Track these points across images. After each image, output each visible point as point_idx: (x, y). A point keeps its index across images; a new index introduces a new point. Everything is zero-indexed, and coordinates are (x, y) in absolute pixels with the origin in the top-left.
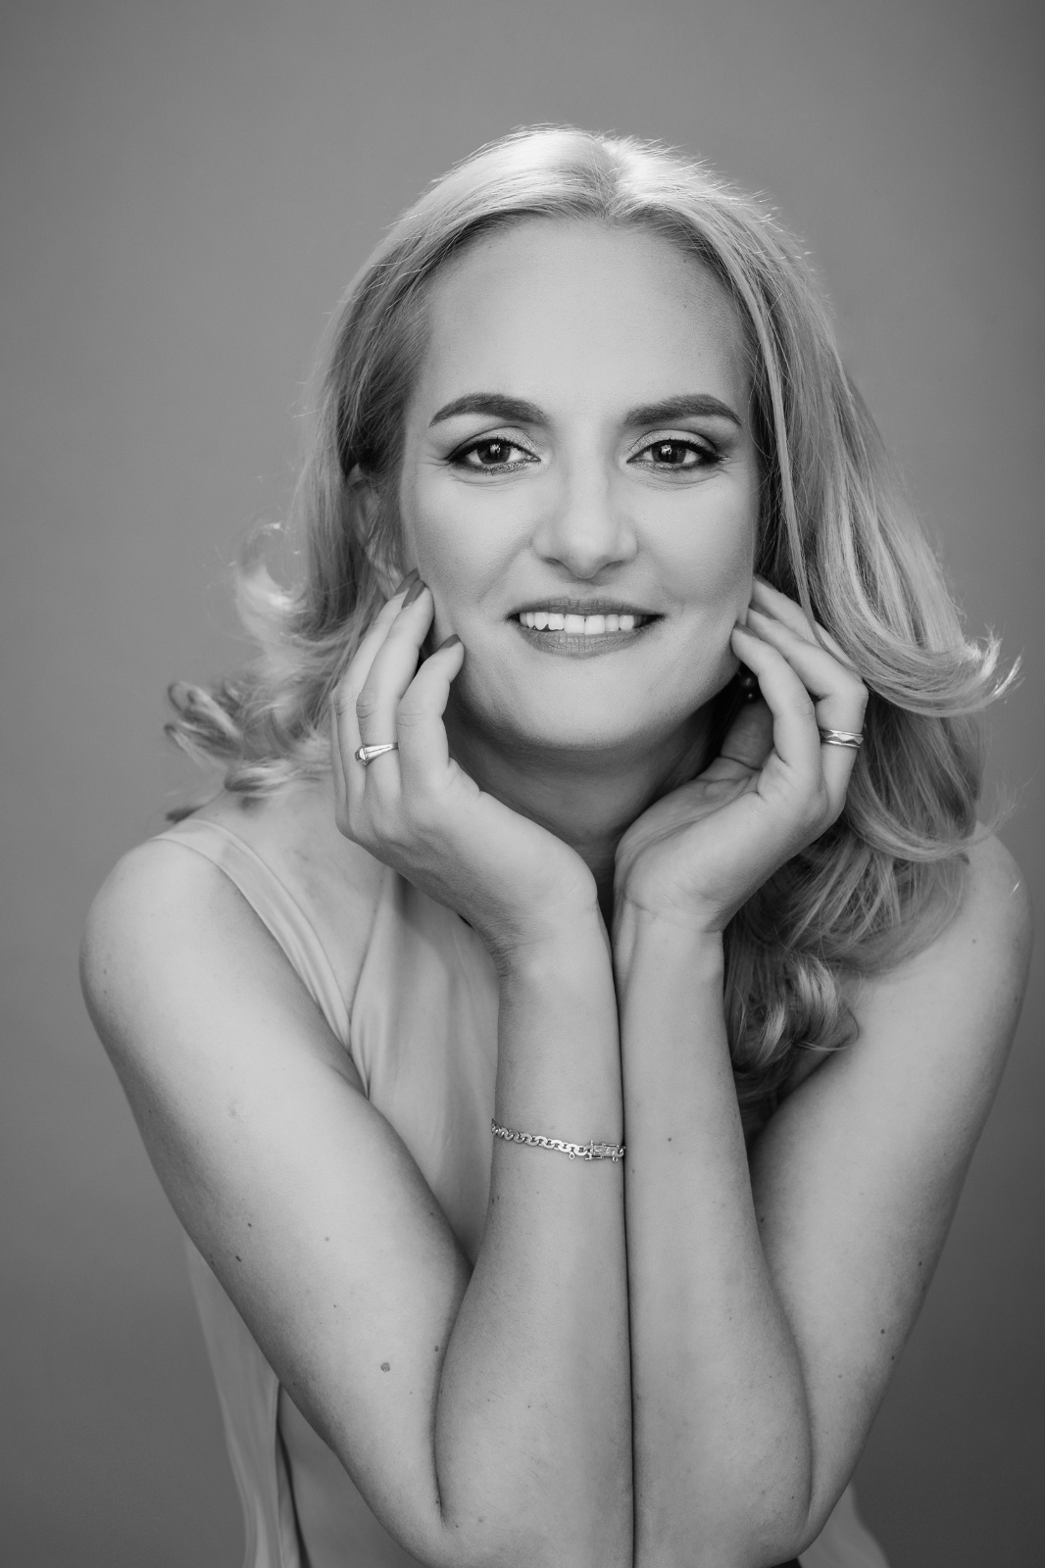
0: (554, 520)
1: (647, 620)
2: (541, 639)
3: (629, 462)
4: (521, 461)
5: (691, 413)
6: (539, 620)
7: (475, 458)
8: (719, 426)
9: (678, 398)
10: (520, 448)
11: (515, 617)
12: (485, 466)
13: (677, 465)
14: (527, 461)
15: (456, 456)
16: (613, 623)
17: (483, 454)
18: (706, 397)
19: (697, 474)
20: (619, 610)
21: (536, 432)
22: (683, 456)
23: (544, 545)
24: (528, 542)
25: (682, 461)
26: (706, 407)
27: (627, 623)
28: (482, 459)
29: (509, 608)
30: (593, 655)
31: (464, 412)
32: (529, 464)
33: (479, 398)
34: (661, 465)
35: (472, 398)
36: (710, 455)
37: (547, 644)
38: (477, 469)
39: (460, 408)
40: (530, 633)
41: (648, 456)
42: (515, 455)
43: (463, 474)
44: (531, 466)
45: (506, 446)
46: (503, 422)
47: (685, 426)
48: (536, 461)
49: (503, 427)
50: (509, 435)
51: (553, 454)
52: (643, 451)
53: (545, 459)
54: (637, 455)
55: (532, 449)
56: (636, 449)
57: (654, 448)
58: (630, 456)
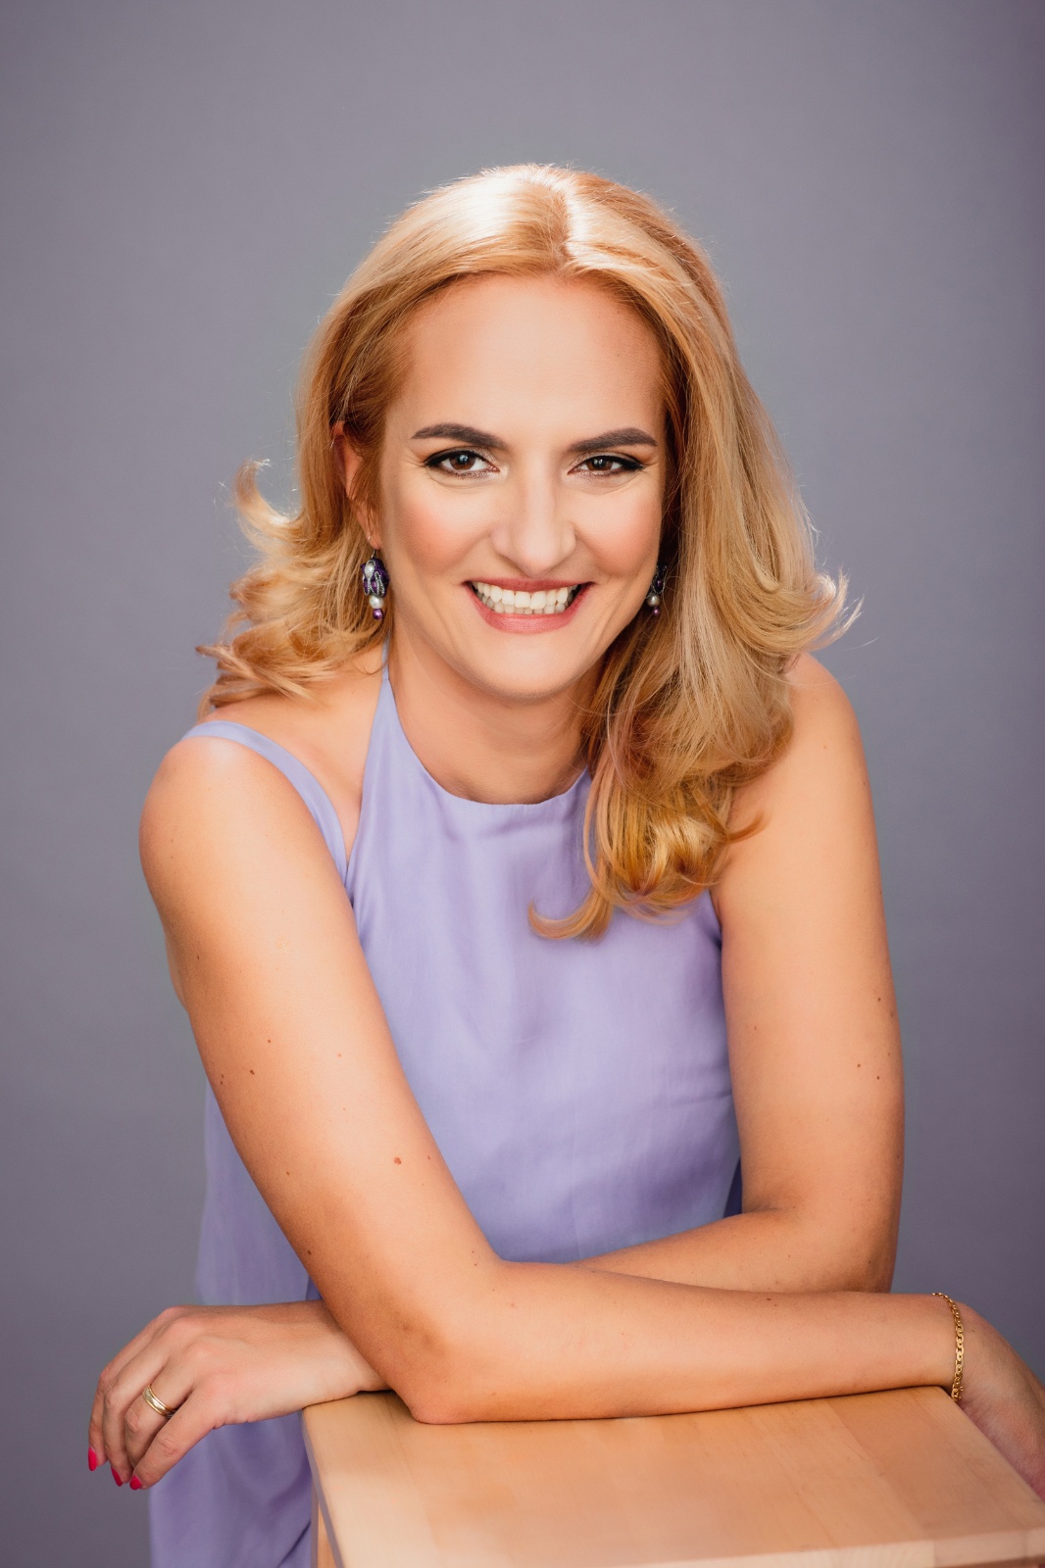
0: (514, 529)
1: (578, 591)
3: (571, 473)
4: (485, 471)
5: (620, 444)
7: (447, 464)
8: (639, 450)
9: (611, 433)
10: (483, 459)
11: (469, 585)
12: (456, 471)
13: (608, 472)
14: (489, 471)
15: (434, 461)
16: (553, 597)
17: (454, 461)
18: (632, 430)
19: (624, 477)
20: (558, 587)
21: (501, 455)
22: (610, 466)
23: (502, 543)
24: (488, 535)
25: (610, 468)
26: (632, 437)
27: (565, 595)
28: (453, 466)
29: (466, 578)
31: (442, 436)
32: (490, 474)
33: (453, 428)
34: (596, 473)
35: (447, 426)
36: (631, 465)
38: (450, 473)
39: (437, 432)
41: (585, 467)
42: (478, 465)
43: (436, 475)
44: (492, 476)
45: (472, 456)
46: (470, 445)
47: (614, 449)
48: (498, 471)
49: (470, 447)
50: (476, 451)
51: (511, 470)
52: (581, 464)
53: (504, 471)
54: (576, 467)
55: (494, 463)
56: (575, 464)
57: (590, 462)
58: (571, 468)
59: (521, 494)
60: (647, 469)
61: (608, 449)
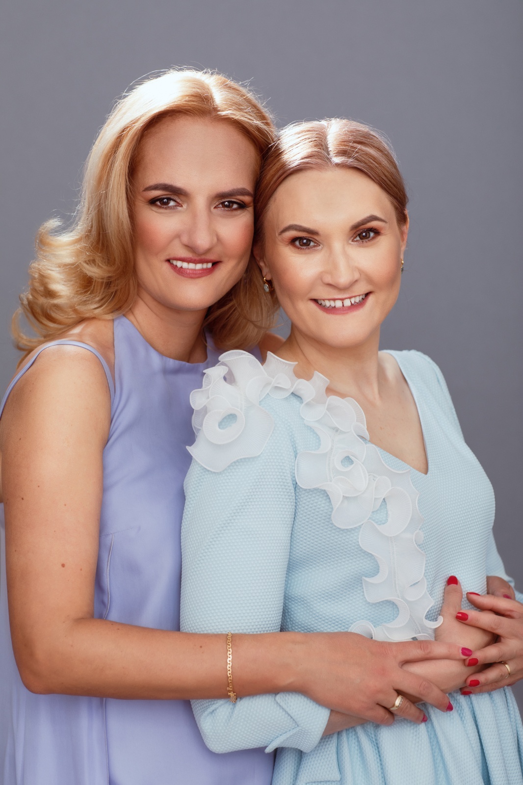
0: (191, 232)
1: (215, 264)
2: (180, 271)
3: (215, 208)
4: (176, 206)
5: (238, 195)
6: (179, 264)
7: (158, 203)
8: (245, 199)
9: (234, 189)
10: (175, 201)
11: (168, 261)
12: (162, 207)
13: (231, 209)
15: (152, 202)
16: (205, 266)
17: (162, 202)
18: (244, 189)
19: (239, 212)
20: (207, 262)
21: (183, 198)
22: (232, 206)
23: (185, 239)
24: (178, 236)
26: (243, 192)
27: (210, 265)
28: (161, 204)
29: (168, 258)
30: (199, 277)
32: (178, 207)
33: (164, 185)
34: (226, 209)
35: (161, 185)
36: (242, 206)
37: (182, 273)
38: (160, 207)
39: (156, 187)
40: (175, 267)
41: (221, 206)
42: (172, 203)
43: (154, 208)
44: (179, 208)
45: (169, 199)
46: (171, 193)
47: (235, 197)
48: (182, 206)
49: (170, 195)
50: (172, 197)
51: (188, 205)
52: (219, 204)
53: (185, 206)
54: (217, 205)
55: (180, 202)
56: (217, 204)
57: (223, 203)
58: (215, 205)
59: (194, 216)
60: (248, 209)
61: (233, 197)
